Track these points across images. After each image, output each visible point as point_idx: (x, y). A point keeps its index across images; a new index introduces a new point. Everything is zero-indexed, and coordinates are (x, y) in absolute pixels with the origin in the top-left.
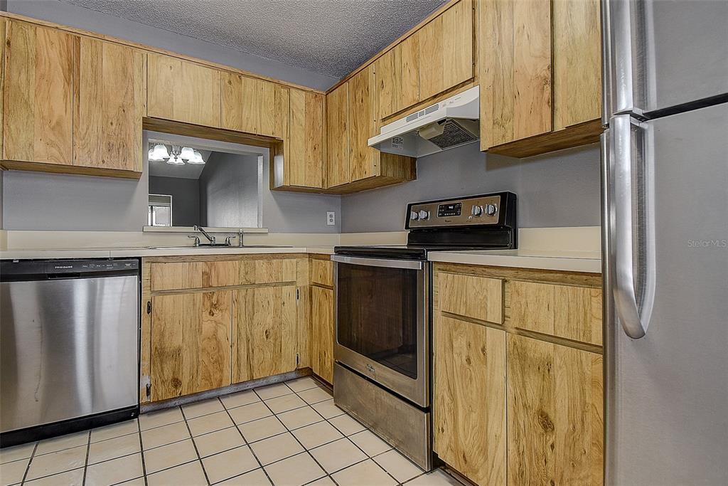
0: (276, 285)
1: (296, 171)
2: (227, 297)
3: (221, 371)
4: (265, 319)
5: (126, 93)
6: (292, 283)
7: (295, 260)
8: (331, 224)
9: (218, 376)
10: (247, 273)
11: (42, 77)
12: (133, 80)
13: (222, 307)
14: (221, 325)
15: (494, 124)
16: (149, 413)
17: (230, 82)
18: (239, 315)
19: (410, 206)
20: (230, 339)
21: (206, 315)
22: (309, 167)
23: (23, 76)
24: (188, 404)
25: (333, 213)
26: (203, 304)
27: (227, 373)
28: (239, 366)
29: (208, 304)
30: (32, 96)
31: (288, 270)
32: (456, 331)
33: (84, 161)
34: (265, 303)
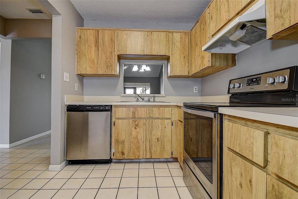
0: (162, 119)
1: (175, 69)
2: (141, 122)
3: (139, 152)
4: (157, 133)
5: (112, 47)
6: (169, 119)
7: (171, 108)
8: (196, 92)
9: (138, 154)
10: (149, 113)
11: (89, 46)
12: (114, 42)
13: (140, 126)
14: (139, 133)
15: (275, 18)
16: (115, 162)
17: (148, 36)
18: (146, 130)
19: (230, 81)
20: (143, 140)
21: (133, 129)
22: (182, 66)
23: (84, 47)
24: (128, 162)
25: (197, 87)
26: (133, 124)
27: (141, 153)
28: (146, 151)
29: (134, 124)
30: (86, 53)
31: (167, 113)
32: (234, 161)
33: (100, 72)
34: (157, 126)
